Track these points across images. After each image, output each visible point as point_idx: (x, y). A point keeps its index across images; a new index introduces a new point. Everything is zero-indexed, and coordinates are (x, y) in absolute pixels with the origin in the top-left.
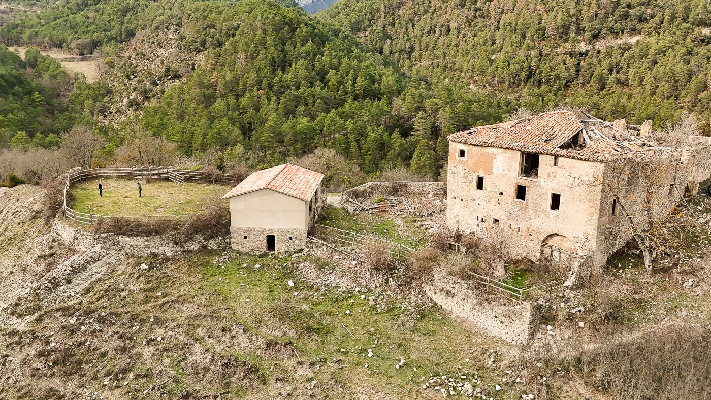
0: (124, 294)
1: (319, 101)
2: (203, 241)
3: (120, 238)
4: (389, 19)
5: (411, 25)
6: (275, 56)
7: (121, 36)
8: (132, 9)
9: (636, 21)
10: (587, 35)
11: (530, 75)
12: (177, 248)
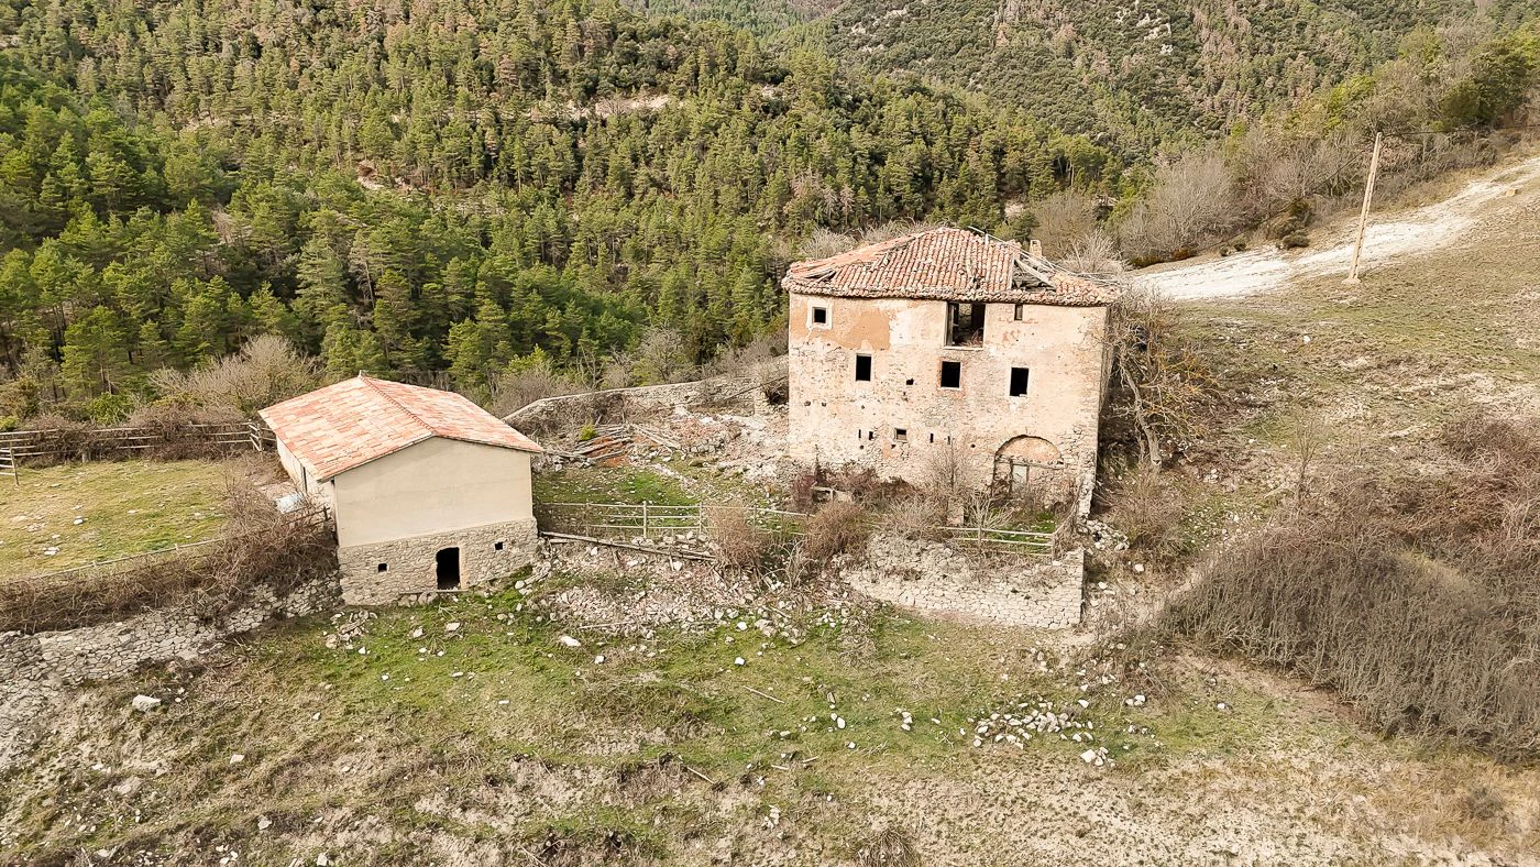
0: (125, 788)
2: (273, 599)
3: (43, 639)
5: (145, 27)
9: (653, 70)
10: (575, 88)
11: (488, 164)
12: (209, 634)
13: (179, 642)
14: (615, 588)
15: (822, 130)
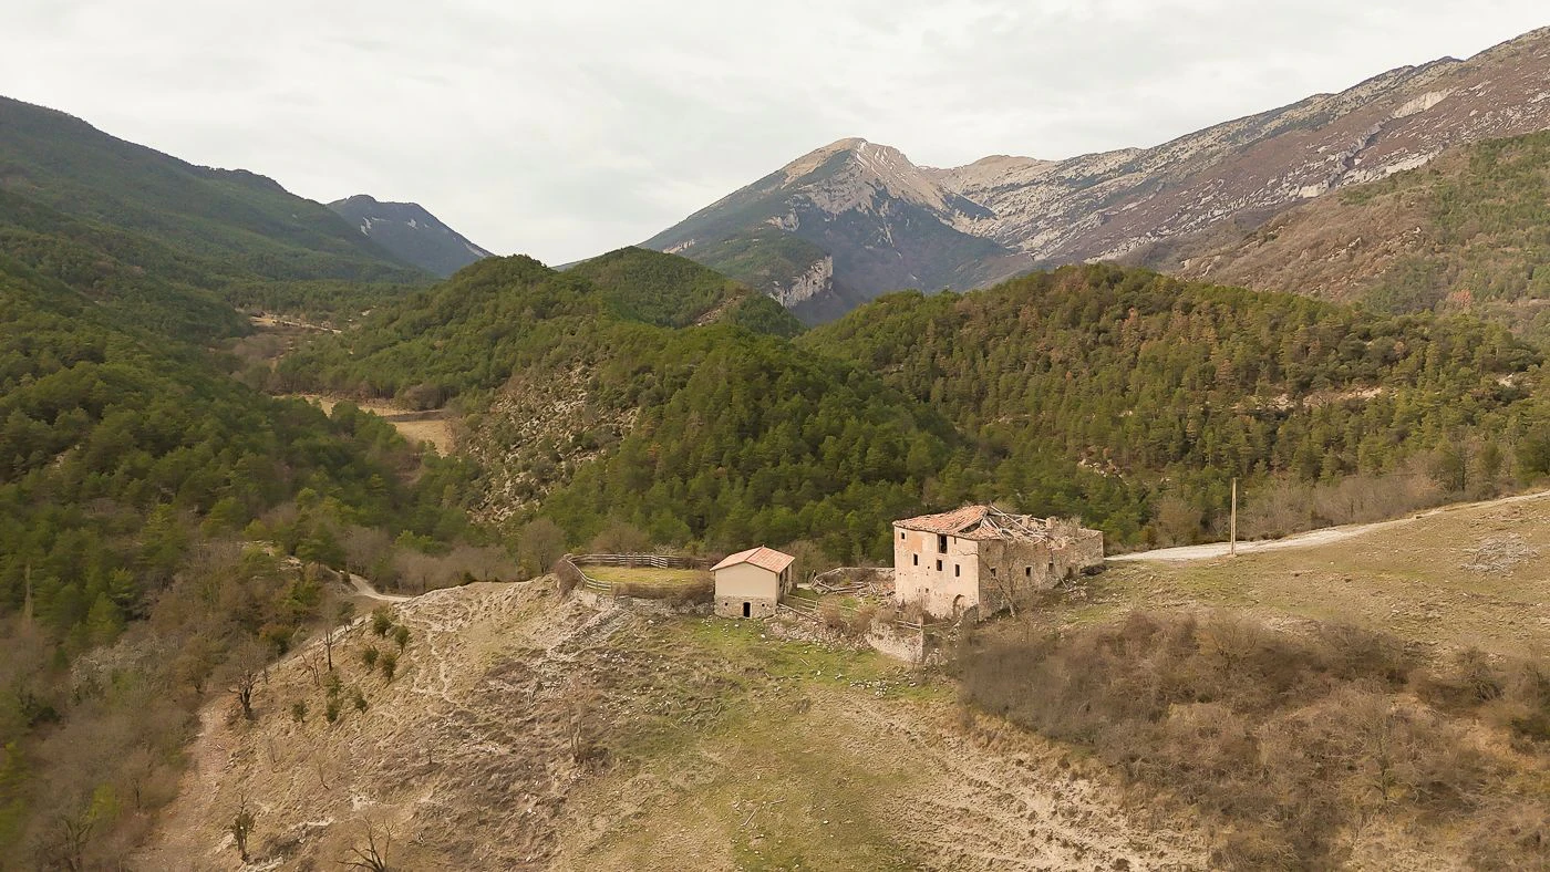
1: (807, 482)
2: (694, 605)
3: (634, 599)
4: (943, 343)
5: (981, 354)
6: (745, 416)
7: (487, 377)
8: (506, 333)
10: (1290, 383)
11: (1186, 448)
12: (674, 610)
13: (666, 611)
14: (787, 625)
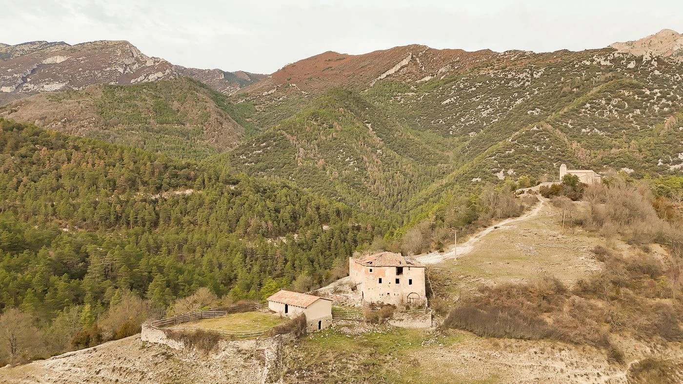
9: (185, 180)
10: (152, 187)
11: (118, 218)
15: (256, 201)
